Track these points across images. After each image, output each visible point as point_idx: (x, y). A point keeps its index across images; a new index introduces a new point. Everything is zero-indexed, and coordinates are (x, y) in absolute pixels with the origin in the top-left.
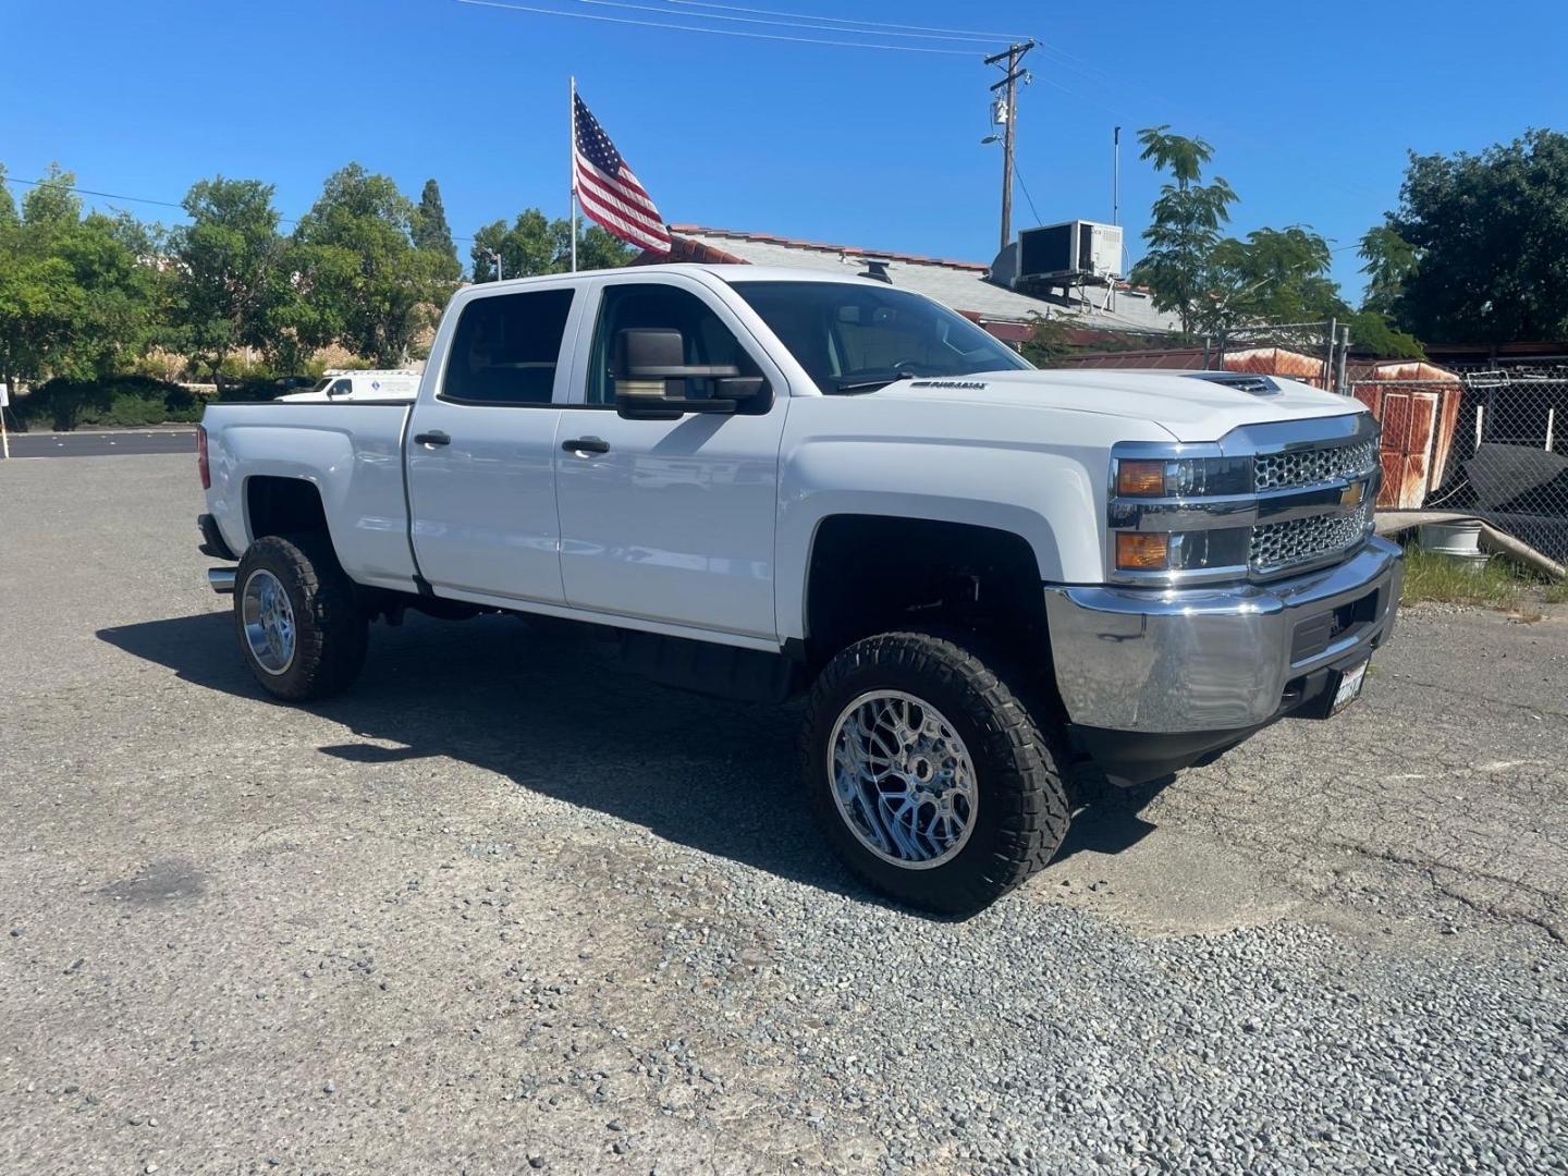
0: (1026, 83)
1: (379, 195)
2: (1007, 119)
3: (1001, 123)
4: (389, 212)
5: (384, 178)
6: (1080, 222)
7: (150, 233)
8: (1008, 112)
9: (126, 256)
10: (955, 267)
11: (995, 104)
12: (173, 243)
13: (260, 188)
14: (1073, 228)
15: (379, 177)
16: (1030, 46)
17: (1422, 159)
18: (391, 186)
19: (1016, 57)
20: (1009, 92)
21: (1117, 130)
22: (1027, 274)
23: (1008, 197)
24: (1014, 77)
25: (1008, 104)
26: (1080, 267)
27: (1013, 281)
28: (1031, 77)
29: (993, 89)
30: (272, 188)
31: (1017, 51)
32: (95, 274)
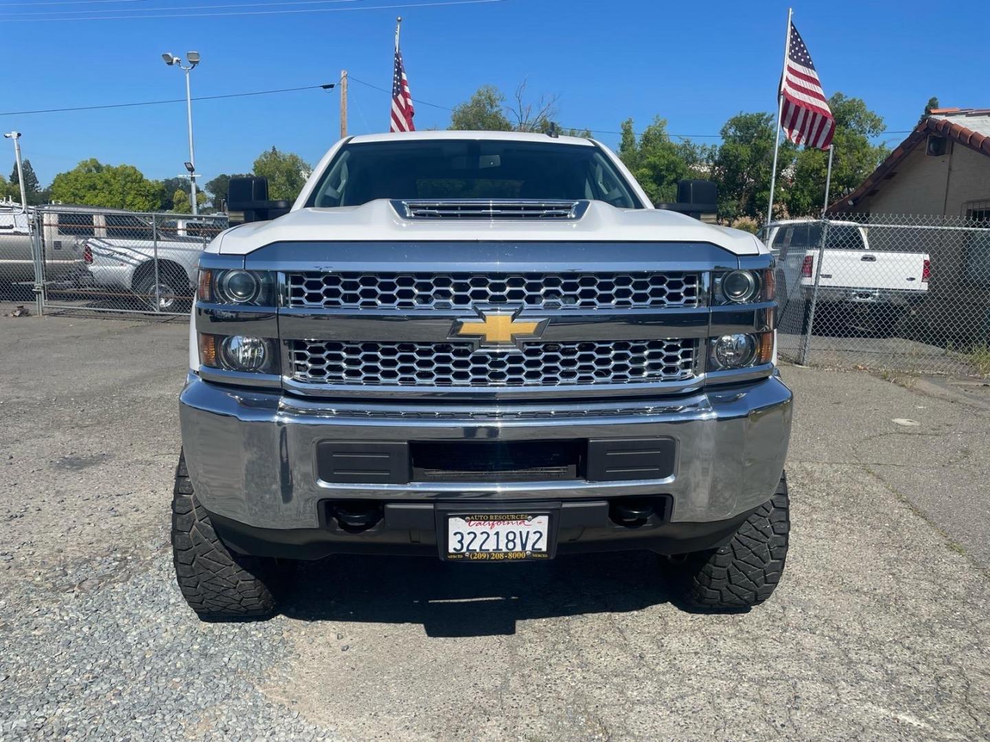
1: (850, 112)
4: (859, 123)
5: (857, 100)
7: (698, 151)
9: (683, 165)
12: (711, 156)
13: (765, 117)
15: (854, 100)
18: (861, 105)
30: (773, 116)
32: (664, 177)
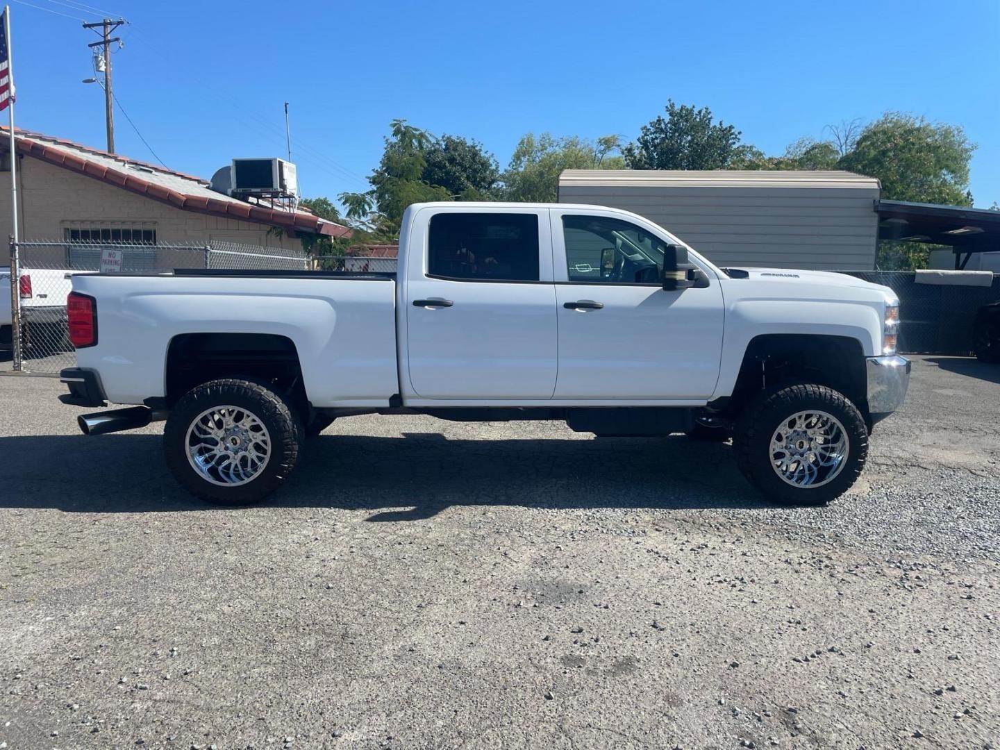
0: (120, 48)
2: (106, 69)
3: (102, 71)
6: (278, 159)
8: (106, 65)
10: (182, 177)
11: (96, 57)
14: (273, 162)
16: (121, 23)
17: (391, 143)
19: (109, 28)
20: (105, 51)
21: (286, 104)
22: (240, 187)
23: (111, 123)
24: (109, 41)
25: (106, 59)
26: (280, 187)
27: (229, 191)
28: (123, 44)
29: (91, 46)
31: (111, 24)
